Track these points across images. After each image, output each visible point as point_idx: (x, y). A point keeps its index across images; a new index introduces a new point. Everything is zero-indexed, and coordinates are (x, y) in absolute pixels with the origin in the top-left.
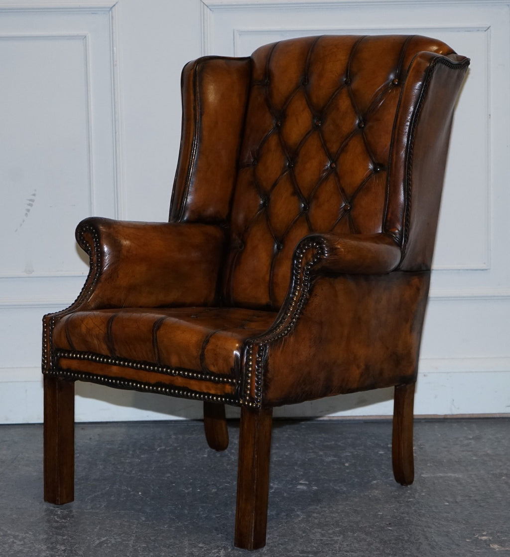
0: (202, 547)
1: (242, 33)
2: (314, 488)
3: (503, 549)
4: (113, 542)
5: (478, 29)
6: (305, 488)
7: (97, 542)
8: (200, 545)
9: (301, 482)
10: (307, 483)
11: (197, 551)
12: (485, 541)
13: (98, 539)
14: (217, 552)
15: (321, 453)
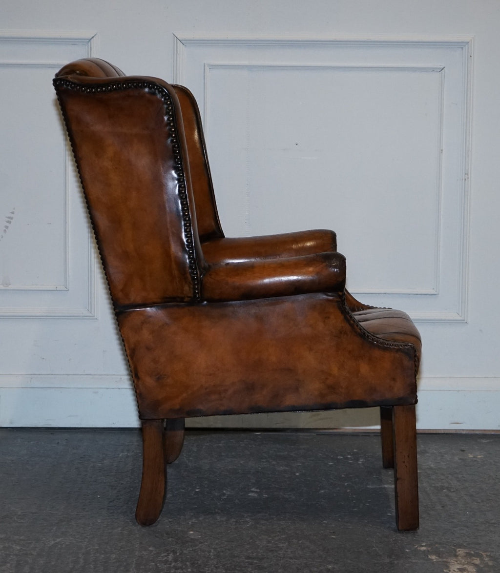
0: (152, 551)
1: (212, 67)
2: (264, 495)
3: (440, 560)
4: (67, 543)
5: (433, 70)
6: (256, 495)
7: (53, 543)
8: (151, 549)
9: (252, 490)
10: (258, 490)
11: (147, 555)
12: (424, 551)
13: (54, 540)
14: (166, 556)
15: (274, 463)
